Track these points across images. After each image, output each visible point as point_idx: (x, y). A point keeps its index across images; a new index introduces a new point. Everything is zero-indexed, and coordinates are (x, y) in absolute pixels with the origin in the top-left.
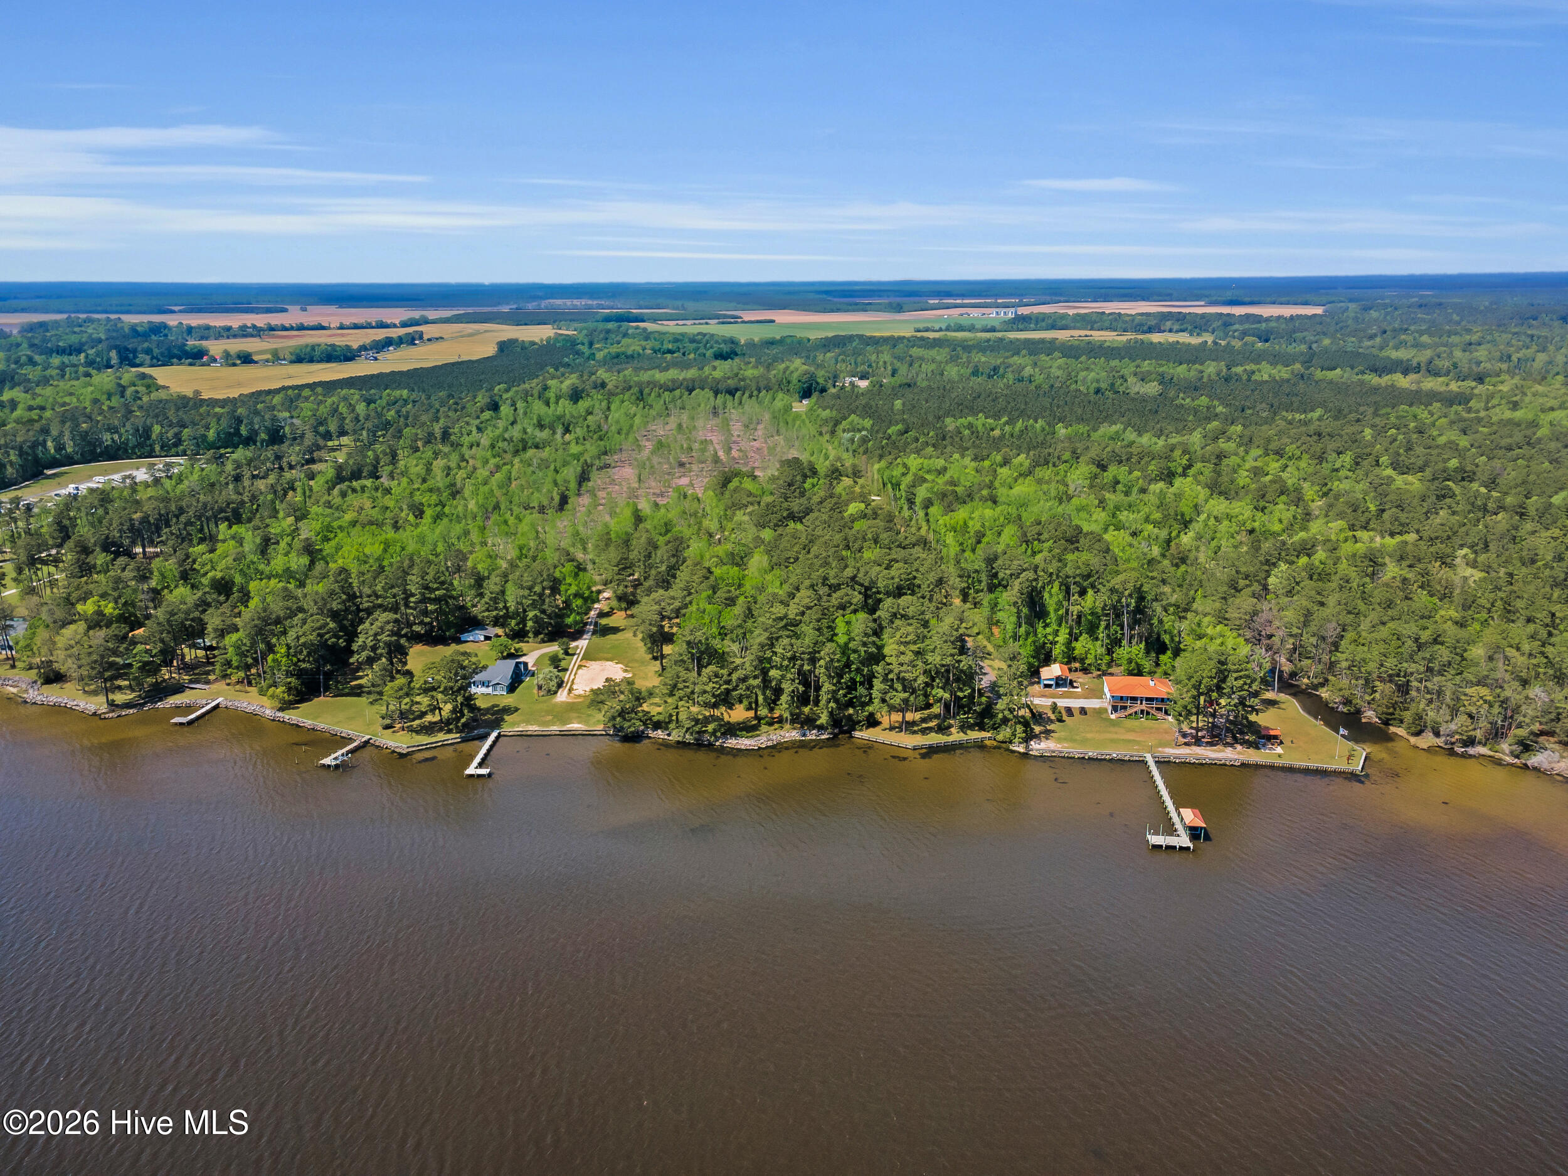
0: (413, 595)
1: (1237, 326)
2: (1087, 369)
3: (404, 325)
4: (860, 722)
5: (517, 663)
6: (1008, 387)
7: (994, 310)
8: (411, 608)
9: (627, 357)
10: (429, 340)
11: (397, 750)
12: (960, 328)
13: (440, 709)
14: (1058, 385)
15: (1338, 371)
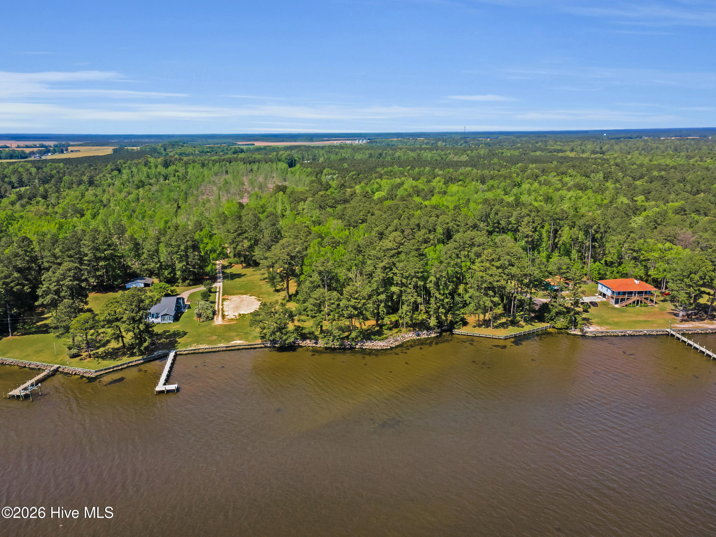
0: (86, 255)
4: (457, 322)
5: (178, 299)
8: (86, 265)
10: (72, 151)
11: (87, 375)
13: (122, 337)
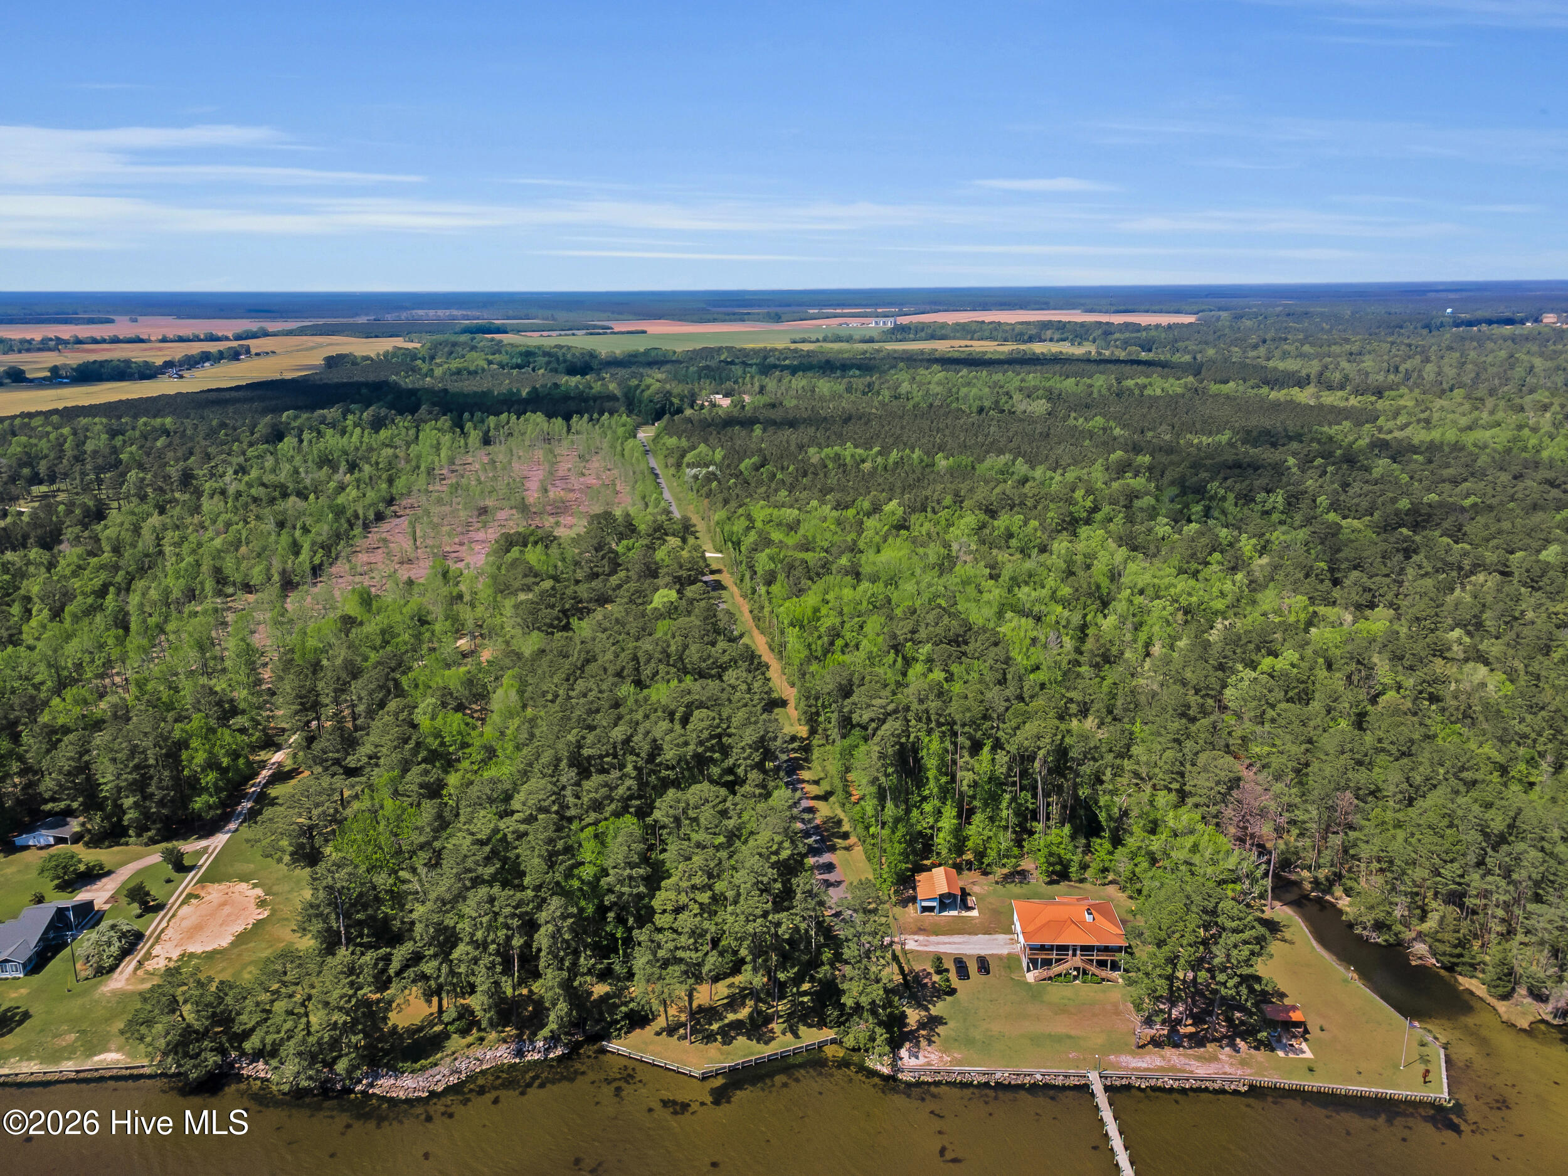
1: (1117, 335)
2: (968, 384)
3: (238, 337)
4: (618, 1016)
5: (61, 911)
6: (883, 404)
7: (873, 320)
9: (470, 373)
10: (257, 354)
12: (838, 339)
14: (938, 403)
15: (1232, 384)
